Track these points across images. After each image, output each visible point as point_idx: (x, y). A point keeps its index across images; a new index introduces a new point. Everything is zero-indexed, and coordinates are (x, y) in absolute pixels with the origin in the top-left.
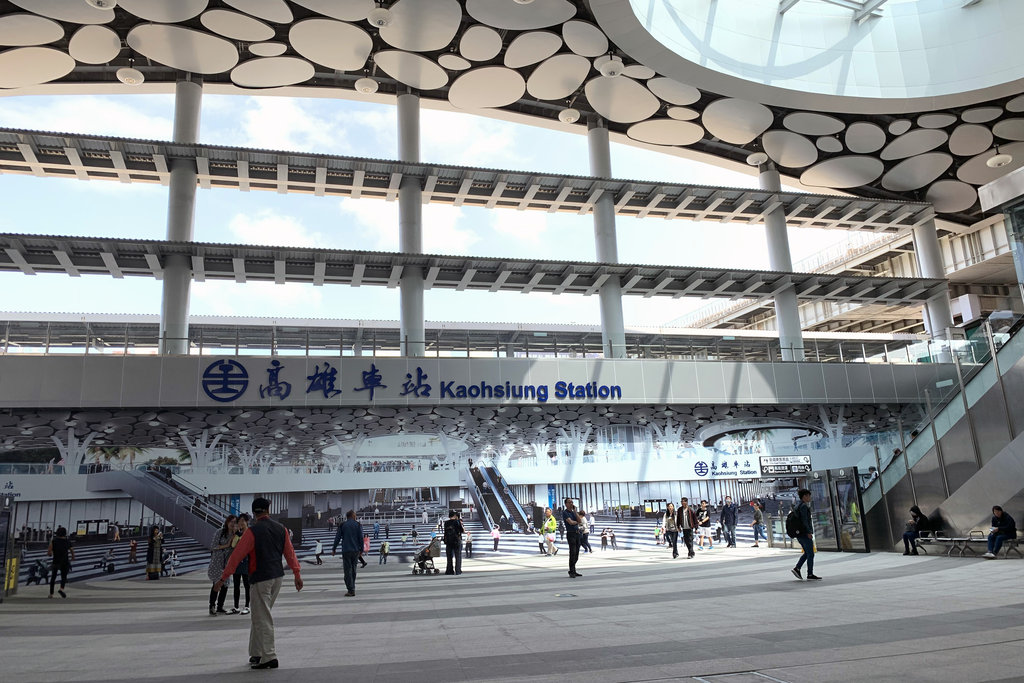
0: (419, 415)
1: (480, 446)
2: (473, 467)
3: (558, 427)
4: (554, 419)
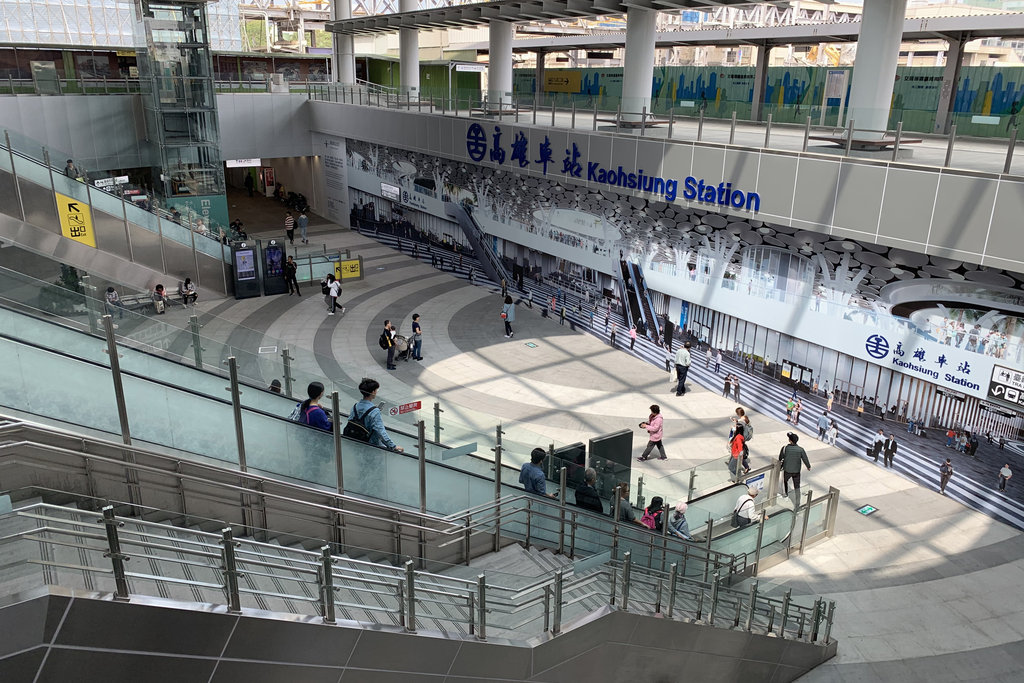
0: (589, 193)
2: (623, 259)
3: (702, 234)
4: (699, 222)
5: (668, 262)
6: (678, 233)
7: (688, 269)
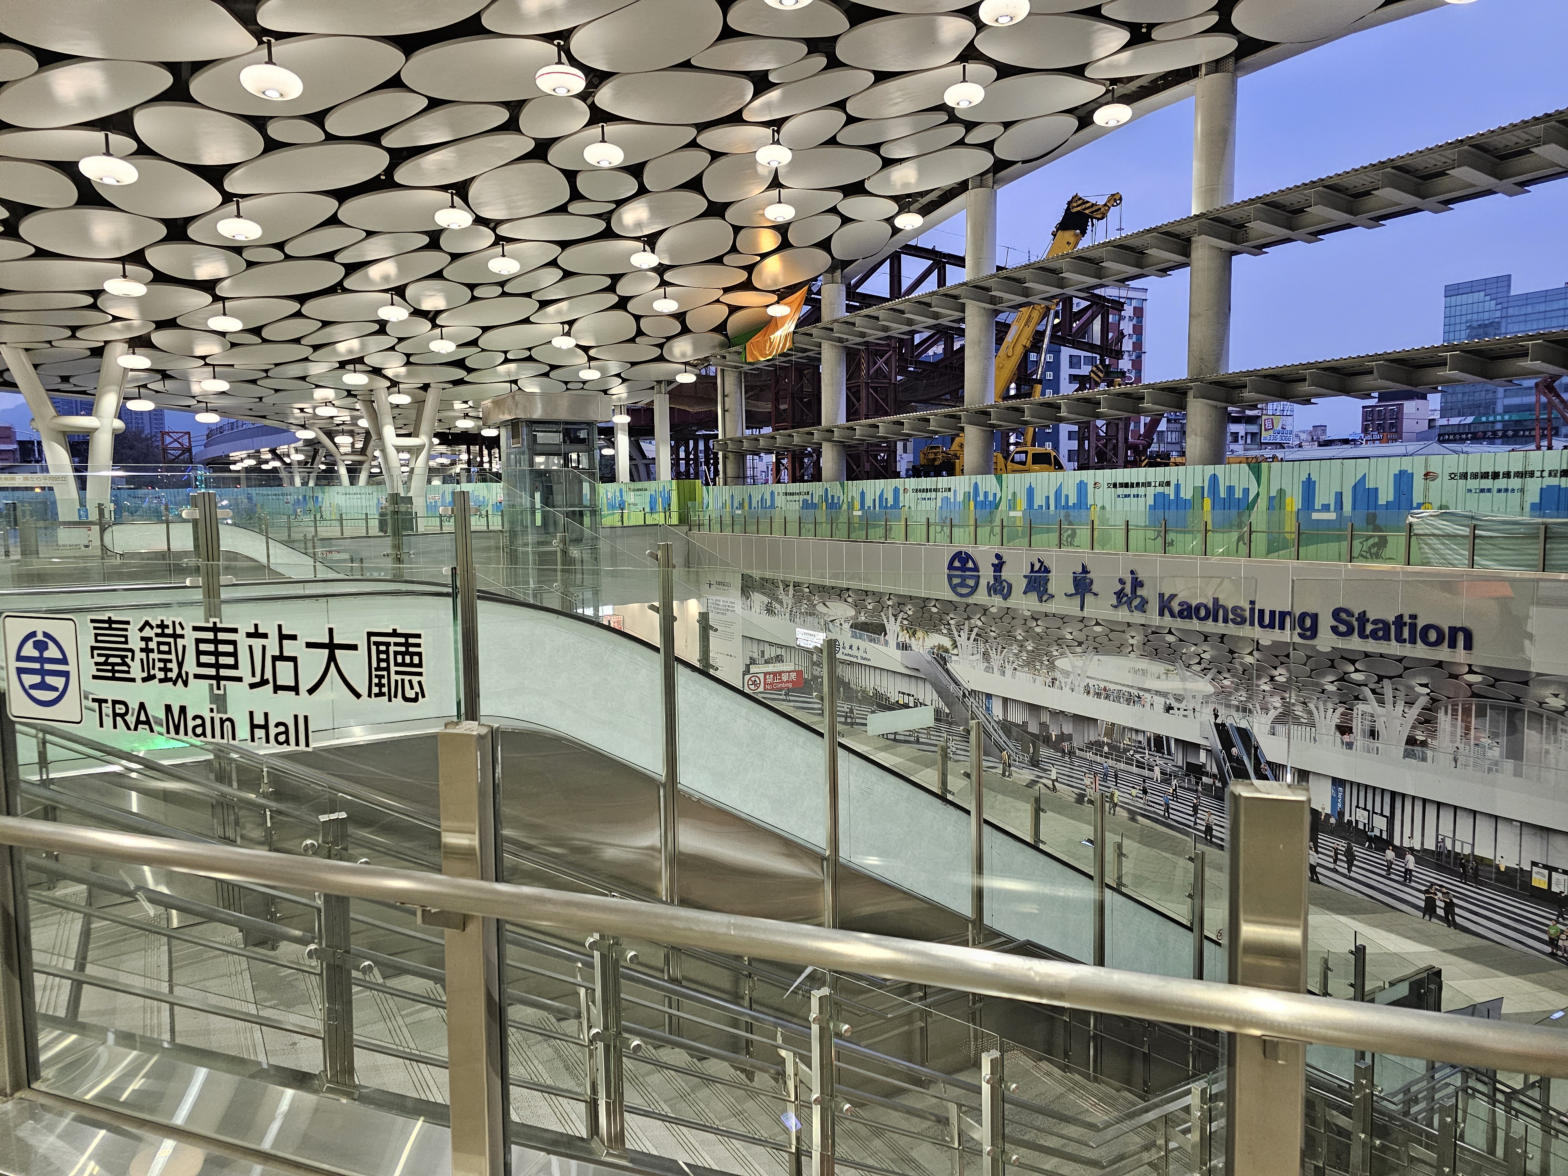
0: (1153, 633)
1: (1230, 694)
3: (1359, 685)
4: (1352, 669)
6: (1315, 684)
7: (1338, 734)
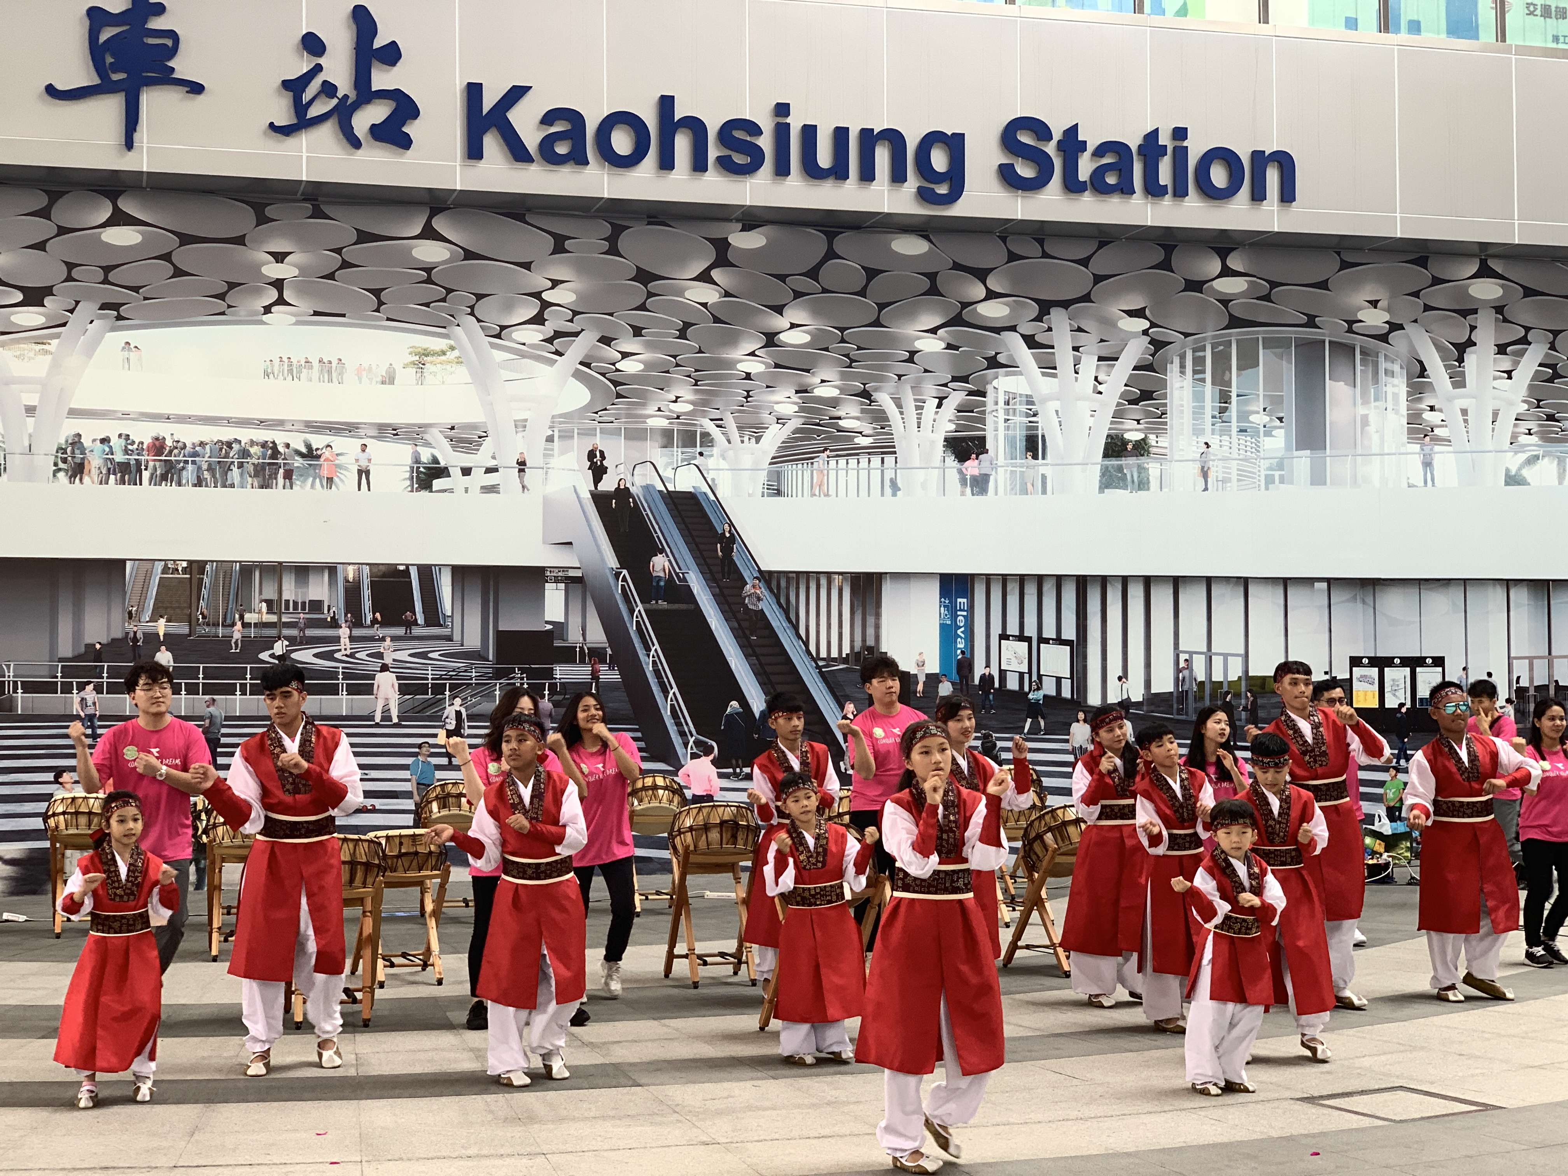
0: (364, 237)
1: (643, 398)
2: (608, 484)
3: (998, 330)
4: (981, 292)
5: (855, 452)
6: (892, 341)
7: (951, 461)
